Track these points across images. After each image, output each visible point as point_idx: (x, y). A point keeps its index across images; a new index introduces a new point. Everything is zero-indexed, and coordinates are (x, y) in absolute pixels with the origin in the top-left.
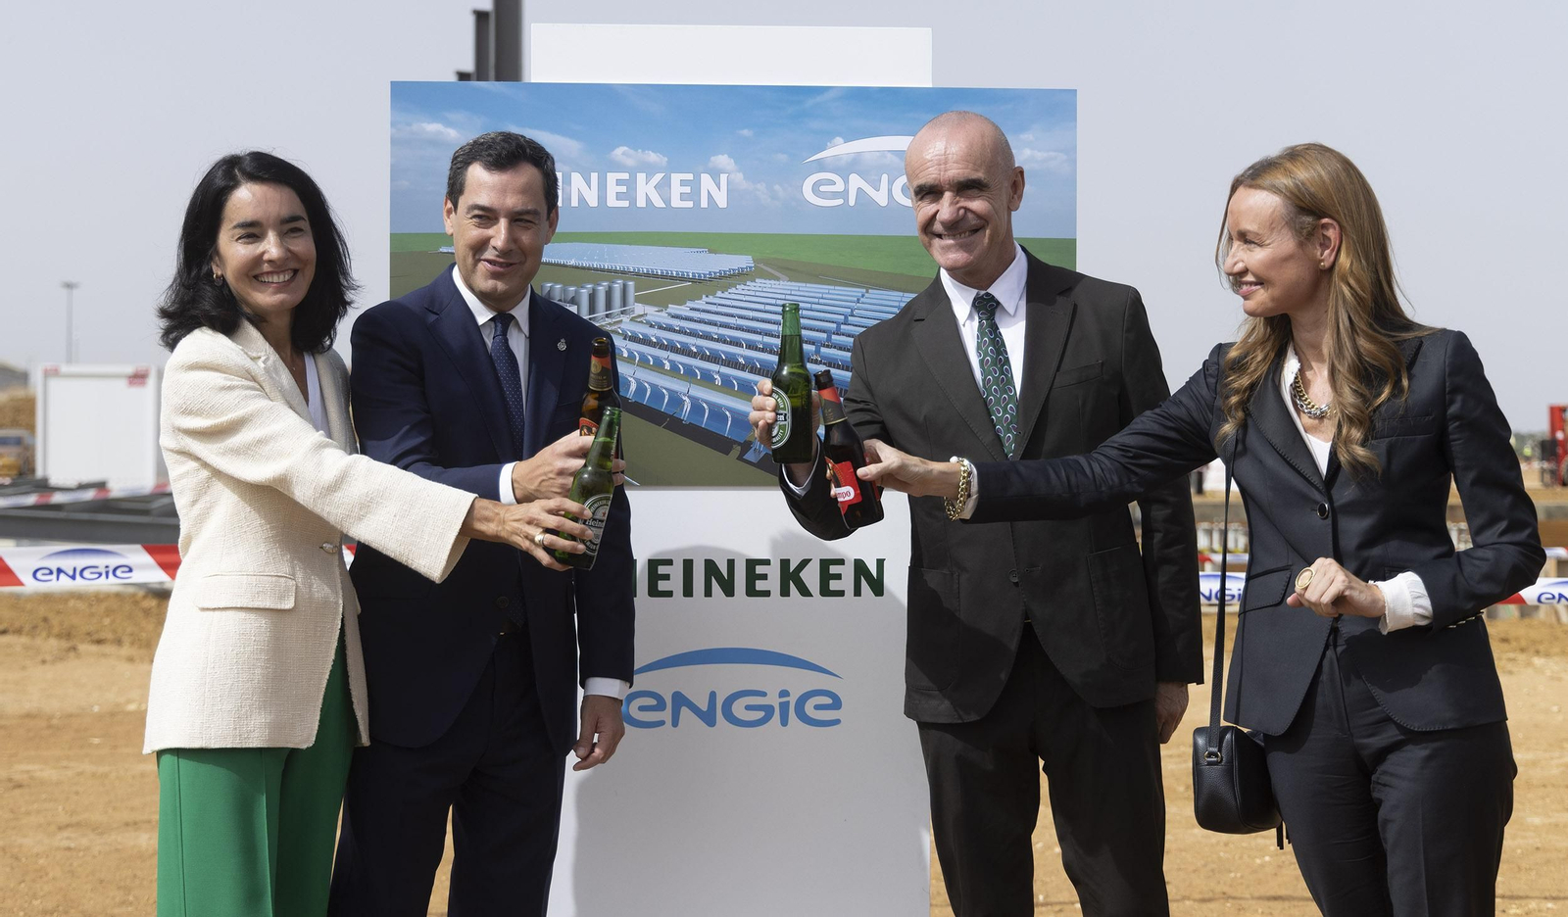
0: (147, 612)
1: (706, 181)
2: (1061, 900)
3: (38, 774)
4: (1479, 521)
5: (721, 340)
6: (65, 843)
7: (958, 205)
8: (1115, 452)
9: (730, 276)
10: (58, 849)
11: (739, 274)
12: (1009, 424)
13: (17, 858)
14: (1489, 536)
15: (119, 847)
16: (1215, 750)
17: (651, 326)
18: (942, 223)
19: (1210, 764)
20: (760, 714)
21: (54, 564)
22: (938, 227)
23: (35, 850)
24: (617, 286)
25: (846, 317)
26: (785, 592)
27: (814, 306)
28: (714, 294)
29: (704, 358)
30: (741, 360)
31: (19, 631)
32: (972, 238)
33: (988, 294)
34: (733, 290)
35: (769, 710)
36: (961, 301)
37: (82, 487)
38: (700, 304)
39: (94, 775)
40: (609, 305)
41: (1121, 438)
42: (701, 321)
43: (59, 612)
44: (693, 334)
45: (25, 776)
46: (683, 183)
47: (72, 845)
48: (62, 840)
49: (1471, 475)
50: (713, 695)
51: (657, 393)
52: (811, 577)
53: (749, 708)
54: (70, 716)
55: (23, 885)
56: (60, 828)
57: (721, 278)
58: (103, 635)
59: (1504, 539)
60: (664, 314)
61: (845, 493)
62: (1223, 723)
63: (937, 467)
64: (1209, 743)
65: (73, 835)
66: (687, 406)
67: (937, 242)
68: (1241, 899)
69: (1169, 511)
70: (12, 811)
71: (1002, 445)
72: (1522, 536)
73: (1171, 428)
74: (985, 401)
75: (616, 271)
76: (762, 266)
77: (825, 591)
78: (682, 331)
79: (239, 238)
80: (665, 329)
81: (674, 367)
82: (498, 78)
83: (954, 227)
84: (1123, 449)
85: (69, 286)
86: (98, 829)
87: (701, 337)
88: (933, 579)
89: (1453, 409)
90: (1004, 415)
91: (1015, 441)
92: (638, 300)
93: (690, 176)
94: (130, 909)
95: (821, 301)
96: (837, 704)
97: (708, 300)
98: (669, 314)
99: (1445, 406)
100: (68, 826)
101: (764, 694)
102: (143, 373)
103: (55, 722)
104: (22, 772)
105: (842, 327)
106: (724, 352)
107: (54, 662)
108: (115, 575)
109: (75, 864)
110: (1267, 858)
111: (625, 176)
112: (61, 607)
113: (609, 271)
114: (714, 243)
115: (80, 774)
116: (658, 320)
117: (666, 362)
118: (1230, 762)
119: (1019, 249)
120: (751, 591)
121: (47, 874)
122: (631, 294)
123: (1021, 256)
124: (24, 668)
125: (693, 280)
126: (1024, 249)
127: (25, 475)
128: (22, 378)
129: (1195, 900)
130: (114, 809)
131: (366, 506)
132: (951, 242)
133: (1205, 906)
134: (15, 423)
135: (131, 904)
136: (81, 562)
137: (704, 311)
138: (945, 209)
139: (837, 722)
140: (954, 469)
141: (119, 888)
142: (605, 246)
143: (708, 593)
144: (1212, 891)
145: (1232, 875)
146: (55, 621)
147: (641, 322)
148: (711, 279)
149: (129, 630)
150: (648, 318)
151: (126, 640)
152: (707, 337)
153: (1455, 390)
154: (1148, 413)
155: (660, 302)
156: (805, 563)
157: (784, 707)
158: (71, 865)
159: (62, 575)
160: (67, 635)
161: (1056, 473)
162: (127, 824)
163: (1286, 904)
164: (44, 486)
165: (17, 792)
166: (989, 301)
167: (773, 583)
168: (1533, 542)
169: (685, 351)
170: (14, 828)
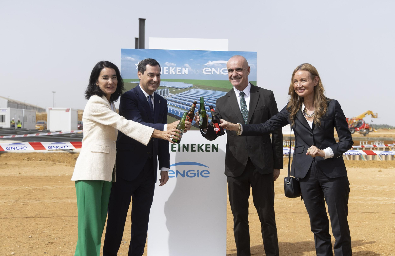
0: (69, 156)
1: (184, 69)
2: (251, 213)
3: (48, 188)
4: (341, 137)
5: (186, 101)
6: (54, 201)
7: (237, 73)
8: (269, 123)
9: (188, 88)
10: (52, 202)
11: (190, 88)
12: (246, 118)
13: (44, 204)
14: (343, 139)
15: (65, 202)
16: (289, 182)
17: (172, 98)
18: (233, 76)
19: (288, 184)
20: (194, 175)
21: (52, 145)
22: (232, 77)
23: (48, 203)
24: (166, 90)
25: (211, 96)
26: (198, 151)
27: (205, 94)
28: (185, 91)
29: (183, 104)
30: (190, 105)
31: (44, 160)
32: (239, 80)
33: (243, 92)
34: (189, 91)
35: (195, 174)
36: (237, 93)
37: (56, 132)
38: (182, 93)
39: (59, 188)
40: (164, 94)
41: (269, 120)
42: (182, 97)
43: (52, 156)
44: (181, 99)
45: (46, 188)
46: (179, 69)
47: (55, 202)
48: (53, 201)
49: (339, 128)
50: (184, 171)
51: (173, 111)
52: (204, 148)
53: (191, 174)
54: (55, 176)
55: (45, 209)
56: (53, 198)
57: (186, 88)
58: (61, 161)
59: (346, 140)
60: (175, 95)
61: (217, 129)
62: (290, 176)
63: (235, 125)
64: (287, 180)
65: (55, 200)
66: (179, 114)
67: (232, 80)
68: (286, 213)
69: (277, 135)
70: (43, 195)
71: (245, 122)
72: (349, 139)
73: (280, 119)
74: (241, 113)
75: (165, 87)
76: (194, 86)
77: (206, 151)
78: (178, 99)
79: (103, 79)
80: (175, 98)
81: (177, 106)
82: (140, 48)
83: (236, 77)
84: (271, 122)
85: (54, 92)
86: (60, 199)
87: (182, 100)
88: (231, 148)
89: (336, 115)
90: (245, 116)
91: (247, 121)
92: (170, 92)
93: (180, 68)
94: (67, 214)
95: (206, 93)
96: (209, 173)
97: (184, 93)
98: (176, 95)
99: (334, 114)
100: (54, 198)
101: (194, 171)
102: (68, 109)
103: (51, 178)
104: (45, 187)
105: (210, 98)
106: (187, 103)
107: (51, 166)
108: (64, 147)
109: (56, 205)
110: (291, 205)
111: (168, 68)
112: (52, 155)
113: (164, 87)
114: (185, 81)
115: (57, 188)
116: (174, 96)
117: (175, 105)
118: (292, 184)
119: (249, 83)
120: (192, 151)
121: (50, 207)
122: (169, 91)
123: (249, 84)
124: (45, 167)
125: (181, 89)
126: (250, 83)
127: (45, 129)
128: (44, 110)
129: (277, 213)
130: (63, 195)
131: (132, 130)
132: (235, 80)
133: (279, 214)
134: (43, 119)
135: (67, 213)
136: (57, 145)
137: (183, 95)
138: (234, 74)
139: (209, 176)
140: (238, 125)
141: (65, 210)
142: (163, 82)
143: (183, 151)
144: (281, 211)
145: (285, 208)
146: (51, 158)
147: (170, 97)
148: (184, 89)
149: (66, 160)
150: (172, 96)
151: (65, 162)
152: (183, 100)
153: (336, 111)
154: (275, 115)
155: (174, 93)
156: (202, 145)
157: (198, 173)
158: (55, 205)
159: (54, 148)
160: (54, 161)
161: (258, 127)
162: (66, 198)
163: (295, 214)
164: (49, 131)
165: (44, 191)
166: (243, 93)
167: (196, 149)
168: (351, 140)
169: (179, 103)
170: (44, 198)
